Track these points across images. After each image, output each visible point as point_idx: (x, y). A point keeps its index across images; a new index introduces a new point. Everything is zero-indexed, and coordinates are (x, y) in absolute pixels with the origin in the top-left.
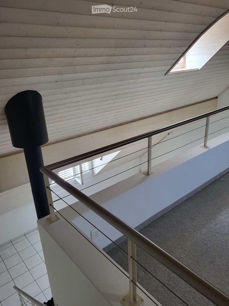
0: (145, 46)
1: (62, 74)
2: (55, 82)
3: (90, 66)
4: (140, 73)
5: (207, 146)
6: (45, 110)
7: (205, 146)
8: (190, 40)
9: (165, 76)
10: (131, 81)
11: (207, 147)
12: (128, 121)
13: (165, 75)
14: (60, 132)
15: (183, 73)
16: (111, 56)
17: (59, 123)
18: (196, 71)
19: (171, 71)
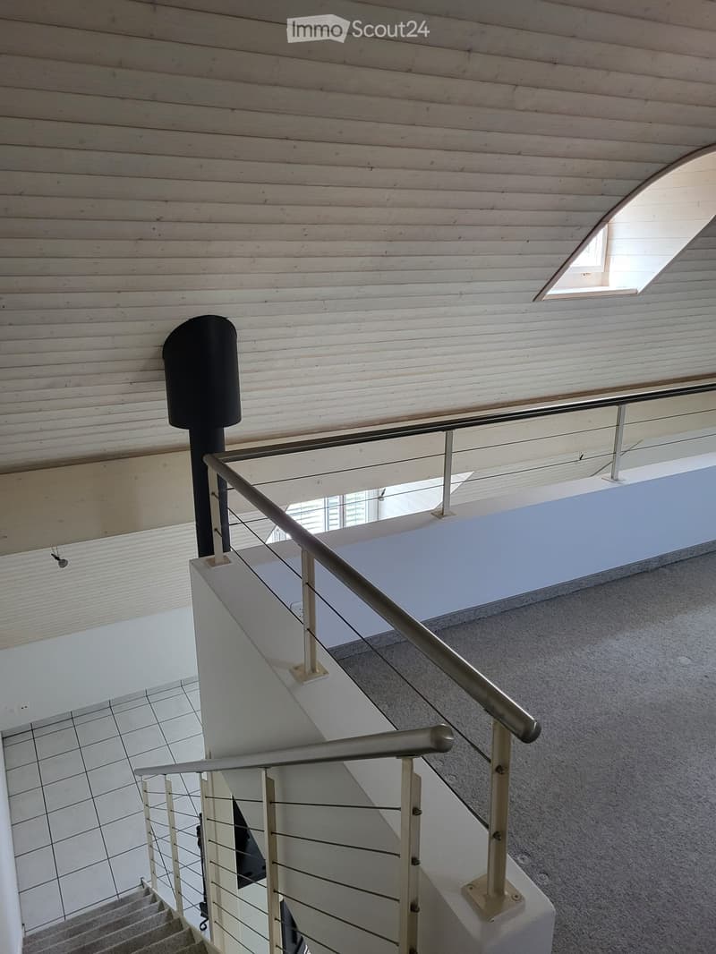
0: (460, 238)
1: (277, 288)
2: (262, 302)
3: (335, 274)
4: (461, 294)
5: (619, 477)
6: (240, 358)
7: (612, 477)
8: (581, 226)
9: (535, 303)
10: (443, 309)
11: (617, 480)
12: (455, 407)
13: (534, 300)
14: (278, 413)
15: (591, 298)
16: (383, 256)
17: (273, 391)
18: (631, 295)
19: (549, 293)
